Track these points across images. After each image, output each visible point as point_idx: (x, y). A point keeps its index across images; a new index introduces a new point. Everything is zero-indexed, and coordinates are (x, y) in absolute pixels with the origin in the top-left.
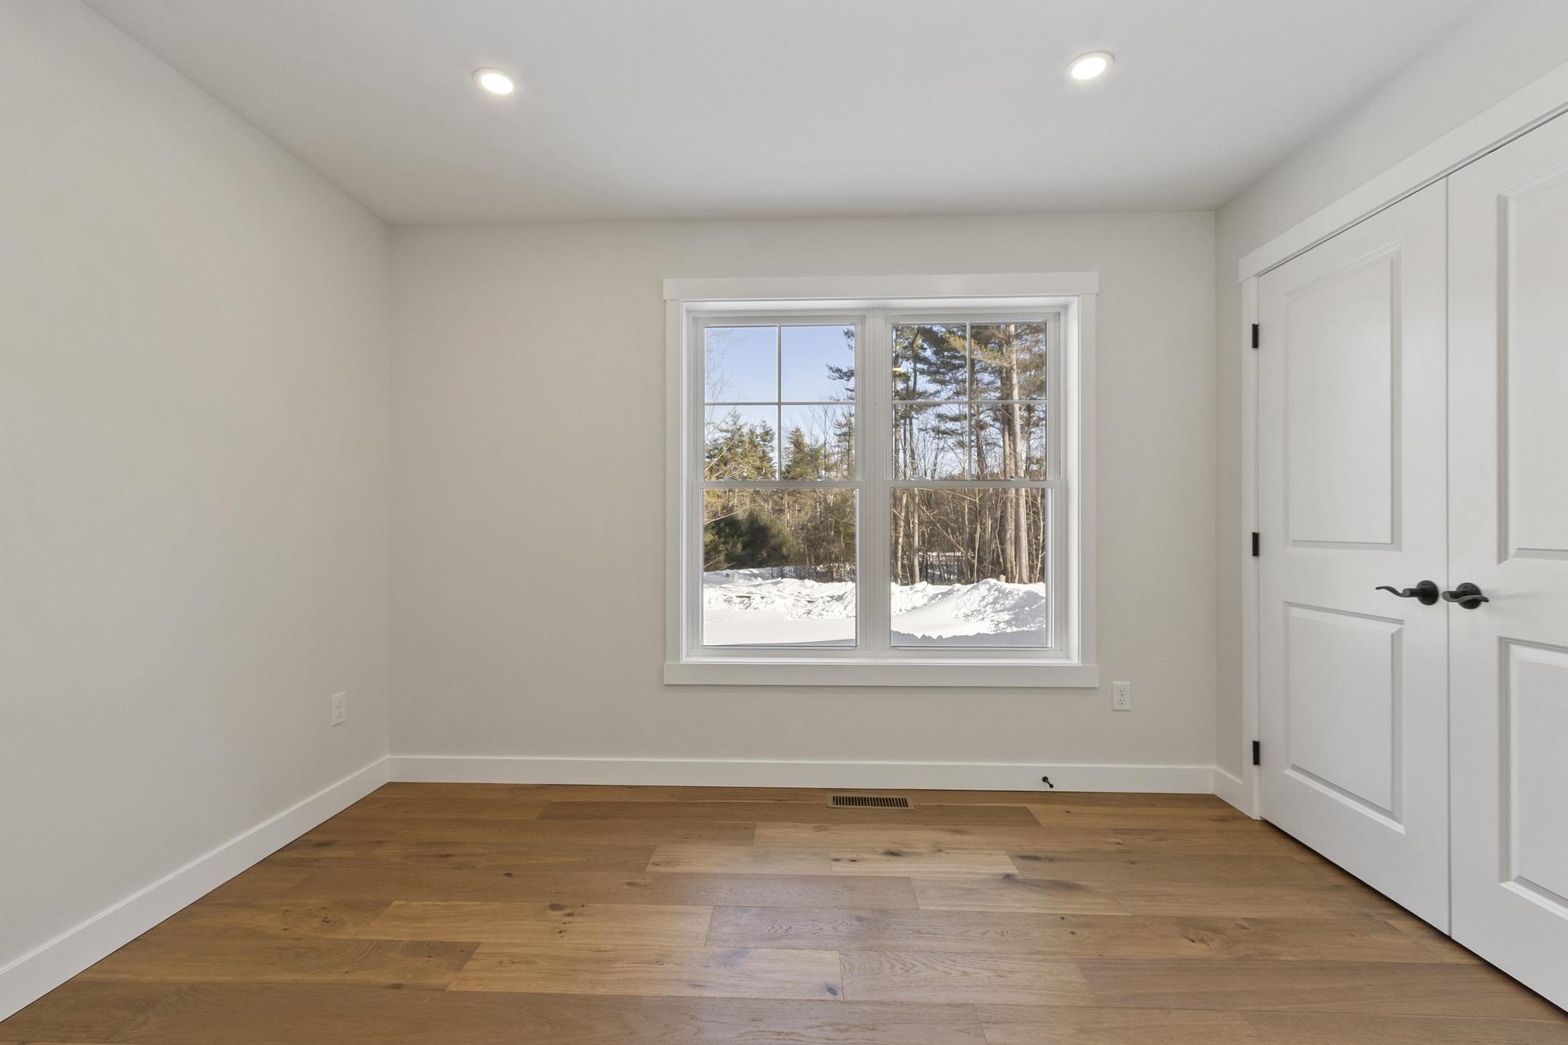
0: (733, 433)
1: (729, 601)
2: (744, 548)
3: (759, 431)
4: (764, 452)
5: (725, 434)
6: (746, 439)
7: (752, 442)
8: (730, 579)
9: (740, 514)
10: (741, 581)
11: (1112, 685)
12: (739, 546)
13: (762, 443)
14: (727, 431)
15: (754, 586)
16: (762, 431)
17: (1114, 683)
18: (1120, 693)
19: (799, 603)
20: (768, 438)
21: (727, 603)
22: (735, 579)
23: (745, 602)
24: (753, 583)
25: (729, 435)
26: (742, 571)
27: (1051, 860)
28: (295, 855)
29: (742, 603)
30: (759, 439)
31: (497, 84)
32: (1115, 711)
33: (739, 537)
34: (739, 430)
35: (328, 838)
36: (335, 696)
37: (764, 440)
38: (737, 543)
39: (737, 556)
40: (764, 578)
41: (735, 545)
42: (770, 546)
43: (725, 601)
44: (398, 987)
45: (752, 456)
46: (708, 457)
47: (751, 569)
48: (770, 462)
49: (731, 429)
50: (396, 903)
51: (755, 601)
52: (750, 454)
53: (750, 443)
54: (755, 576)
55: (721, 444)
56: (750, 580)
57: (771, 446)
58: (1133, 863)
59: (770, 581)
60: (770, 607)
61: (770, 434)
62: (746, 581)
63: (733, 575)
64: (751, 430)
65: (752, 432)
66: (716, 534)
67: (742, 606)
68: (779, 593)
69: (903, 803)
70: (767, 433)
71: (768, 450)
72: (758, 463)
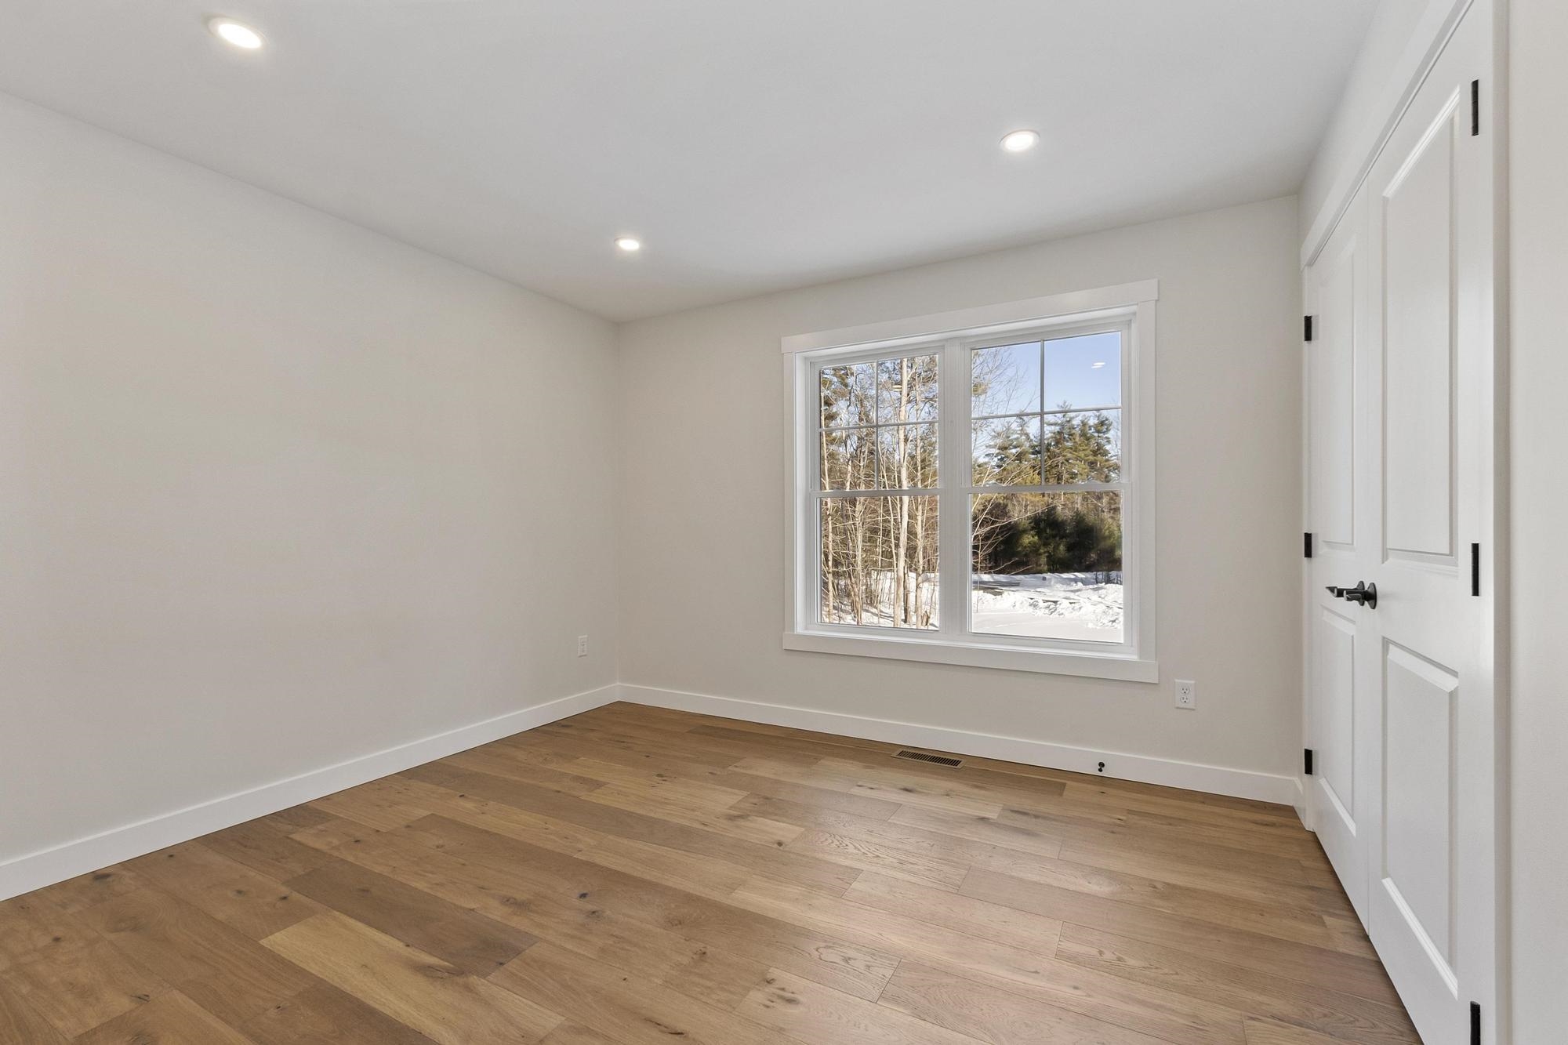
0: (1062, 425)
1: (1034, 605)
2: (1069, 549)
3: (1093, 421)
4: (1098, 444)
5: (1053, 427)
6: (1077, 431)
7: (1083, 434)
8: (1047, 582)
9: (1064, 513)
10: (1059, 586)
11: (1175, 682)
12: (1062, 547)
13: (1096, 434)
14: (1055, 424)
15: (1072, 591)
16: (1096, 422)
17: (1177, 680)
18: (1183, 692)
19: (1110, 611)
20: (1104, 428)
21: (1032, 607)
22: (1052, 583)
23: (1051, 607)
24: (1072, 589)
25: (1057, 428)
26: (1065, 575)
27: (1036, 817)
28: (550, 729)
29: (1048, 607)
30: (1093, 430)
31: (629, 245)
32: (1178, 708)
33: (1061, 538)
34: (1069, 421)
35: (570, 724)
36: (580, 637)
37: (1098, 432)
38: (1059, 544)
39: (1060, 559)
40: (1085, 582)
41: (1056, 548)
42: (1099, 547)
43: (1031, 605)
44: (559, 792)
45: (1084, 450)
46: (1033, 454)
47: (1076, 574)
48: (1106, 455)
49: (1060, 422)
50: (583, 758)
51: (1061, 606)
52: (1081, 448)
53: (1081, 436)
54: (1076, 580)
55: (1048, 439)
56: (1069, 584)
57: (1107, 438)
58: (1113, 832)
59: (1091, 586)
60: (1077, 613)
61: (1106, 424)
62: (1065, 586)
63: (1050, 579)
64: (1082, 422)
65: (1084, 424)
66: (1036, 535)
67: (1047, 611)
68: (1100, 600)
69: (956, 763)
70: (1102, 423)
71: (1103, 442)
72: (1091, 458)
